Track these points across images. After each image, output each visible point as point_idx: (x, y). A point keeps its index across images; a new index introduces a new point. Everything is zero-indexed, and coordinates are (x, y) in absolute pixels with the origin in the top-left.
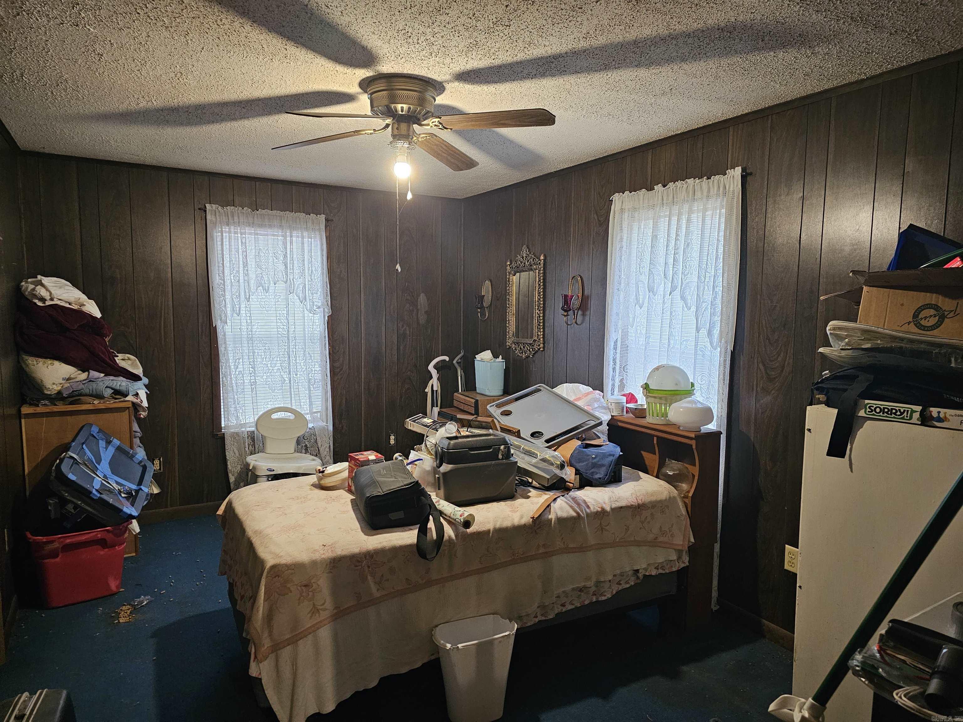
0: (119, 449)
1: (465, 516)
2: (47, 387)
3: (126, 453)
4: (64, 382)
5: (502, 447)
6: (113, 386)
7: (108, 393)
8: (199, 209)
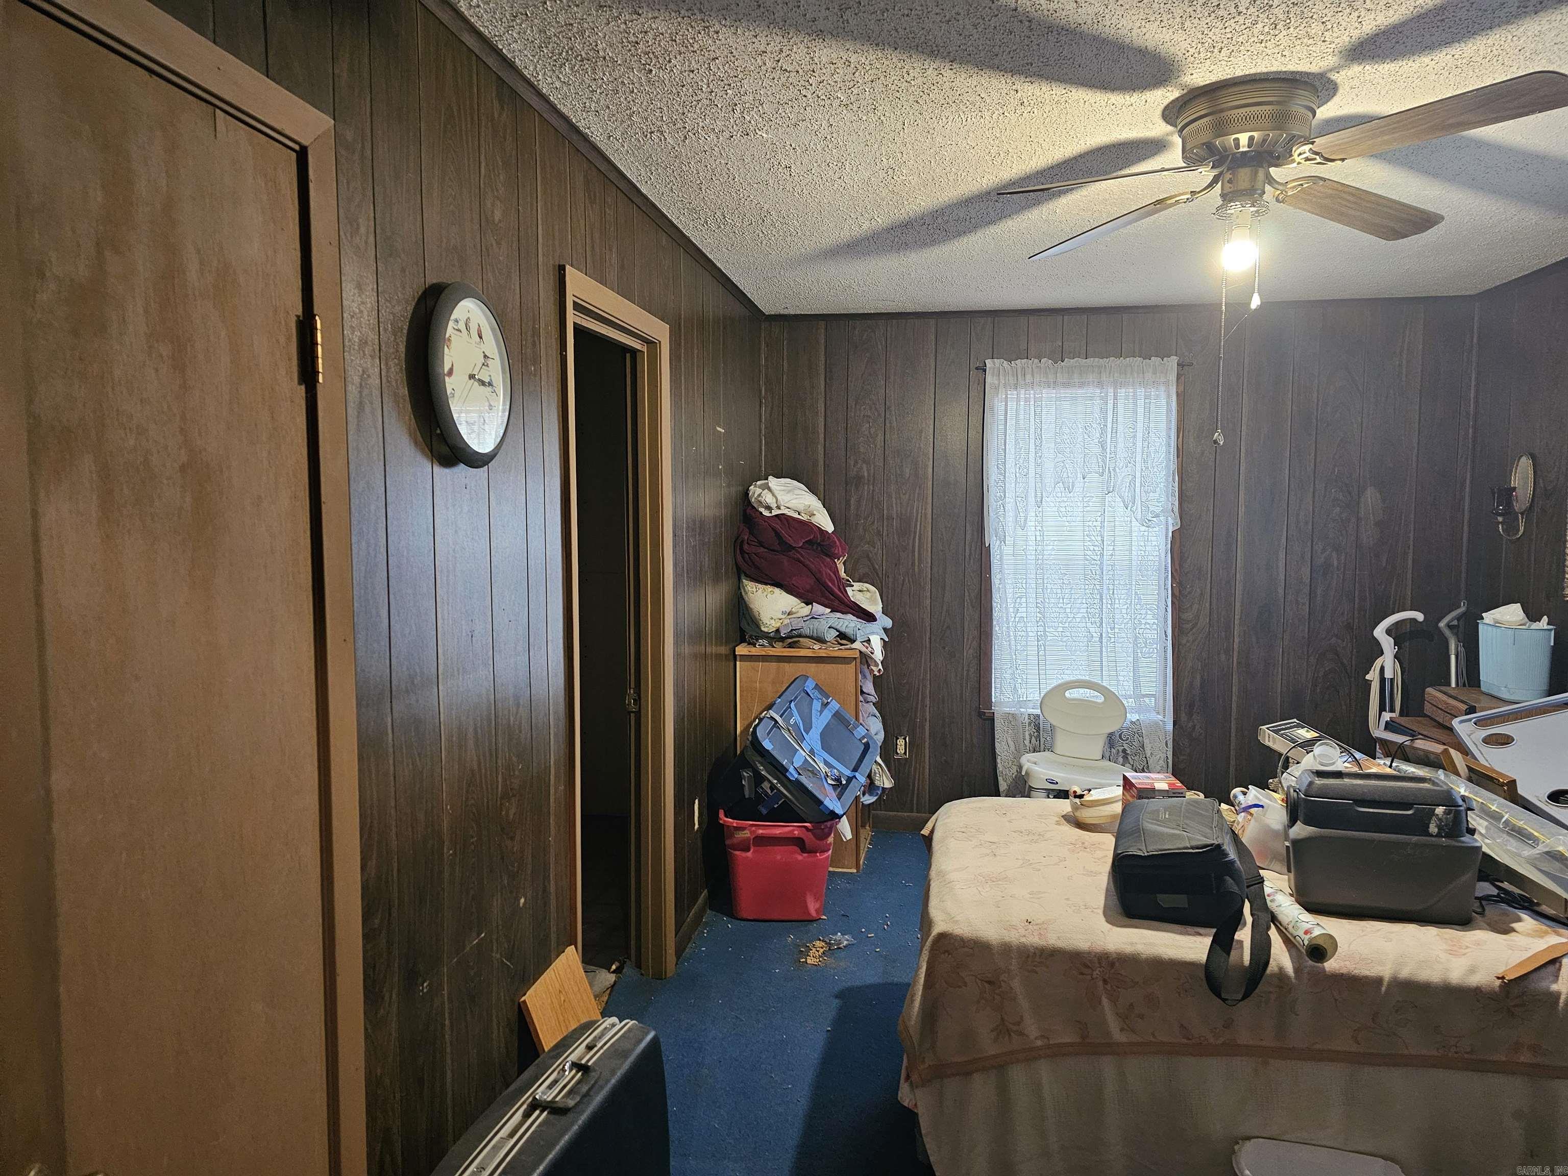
0: (837, 715)
1: (1313, 935)
2: (765, 622)
3: (845, 723)
4: (783, 617)
5: (1440, 810)
6: (838, 627)
7: (831, 635)
8: (977, 368)
